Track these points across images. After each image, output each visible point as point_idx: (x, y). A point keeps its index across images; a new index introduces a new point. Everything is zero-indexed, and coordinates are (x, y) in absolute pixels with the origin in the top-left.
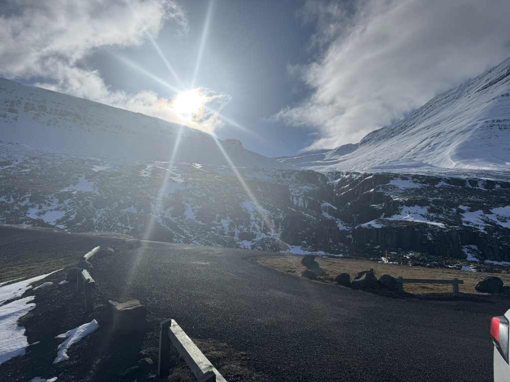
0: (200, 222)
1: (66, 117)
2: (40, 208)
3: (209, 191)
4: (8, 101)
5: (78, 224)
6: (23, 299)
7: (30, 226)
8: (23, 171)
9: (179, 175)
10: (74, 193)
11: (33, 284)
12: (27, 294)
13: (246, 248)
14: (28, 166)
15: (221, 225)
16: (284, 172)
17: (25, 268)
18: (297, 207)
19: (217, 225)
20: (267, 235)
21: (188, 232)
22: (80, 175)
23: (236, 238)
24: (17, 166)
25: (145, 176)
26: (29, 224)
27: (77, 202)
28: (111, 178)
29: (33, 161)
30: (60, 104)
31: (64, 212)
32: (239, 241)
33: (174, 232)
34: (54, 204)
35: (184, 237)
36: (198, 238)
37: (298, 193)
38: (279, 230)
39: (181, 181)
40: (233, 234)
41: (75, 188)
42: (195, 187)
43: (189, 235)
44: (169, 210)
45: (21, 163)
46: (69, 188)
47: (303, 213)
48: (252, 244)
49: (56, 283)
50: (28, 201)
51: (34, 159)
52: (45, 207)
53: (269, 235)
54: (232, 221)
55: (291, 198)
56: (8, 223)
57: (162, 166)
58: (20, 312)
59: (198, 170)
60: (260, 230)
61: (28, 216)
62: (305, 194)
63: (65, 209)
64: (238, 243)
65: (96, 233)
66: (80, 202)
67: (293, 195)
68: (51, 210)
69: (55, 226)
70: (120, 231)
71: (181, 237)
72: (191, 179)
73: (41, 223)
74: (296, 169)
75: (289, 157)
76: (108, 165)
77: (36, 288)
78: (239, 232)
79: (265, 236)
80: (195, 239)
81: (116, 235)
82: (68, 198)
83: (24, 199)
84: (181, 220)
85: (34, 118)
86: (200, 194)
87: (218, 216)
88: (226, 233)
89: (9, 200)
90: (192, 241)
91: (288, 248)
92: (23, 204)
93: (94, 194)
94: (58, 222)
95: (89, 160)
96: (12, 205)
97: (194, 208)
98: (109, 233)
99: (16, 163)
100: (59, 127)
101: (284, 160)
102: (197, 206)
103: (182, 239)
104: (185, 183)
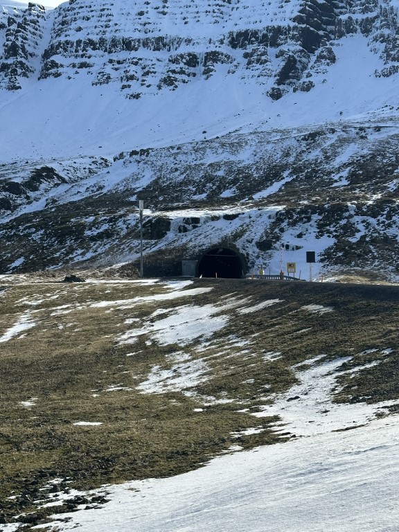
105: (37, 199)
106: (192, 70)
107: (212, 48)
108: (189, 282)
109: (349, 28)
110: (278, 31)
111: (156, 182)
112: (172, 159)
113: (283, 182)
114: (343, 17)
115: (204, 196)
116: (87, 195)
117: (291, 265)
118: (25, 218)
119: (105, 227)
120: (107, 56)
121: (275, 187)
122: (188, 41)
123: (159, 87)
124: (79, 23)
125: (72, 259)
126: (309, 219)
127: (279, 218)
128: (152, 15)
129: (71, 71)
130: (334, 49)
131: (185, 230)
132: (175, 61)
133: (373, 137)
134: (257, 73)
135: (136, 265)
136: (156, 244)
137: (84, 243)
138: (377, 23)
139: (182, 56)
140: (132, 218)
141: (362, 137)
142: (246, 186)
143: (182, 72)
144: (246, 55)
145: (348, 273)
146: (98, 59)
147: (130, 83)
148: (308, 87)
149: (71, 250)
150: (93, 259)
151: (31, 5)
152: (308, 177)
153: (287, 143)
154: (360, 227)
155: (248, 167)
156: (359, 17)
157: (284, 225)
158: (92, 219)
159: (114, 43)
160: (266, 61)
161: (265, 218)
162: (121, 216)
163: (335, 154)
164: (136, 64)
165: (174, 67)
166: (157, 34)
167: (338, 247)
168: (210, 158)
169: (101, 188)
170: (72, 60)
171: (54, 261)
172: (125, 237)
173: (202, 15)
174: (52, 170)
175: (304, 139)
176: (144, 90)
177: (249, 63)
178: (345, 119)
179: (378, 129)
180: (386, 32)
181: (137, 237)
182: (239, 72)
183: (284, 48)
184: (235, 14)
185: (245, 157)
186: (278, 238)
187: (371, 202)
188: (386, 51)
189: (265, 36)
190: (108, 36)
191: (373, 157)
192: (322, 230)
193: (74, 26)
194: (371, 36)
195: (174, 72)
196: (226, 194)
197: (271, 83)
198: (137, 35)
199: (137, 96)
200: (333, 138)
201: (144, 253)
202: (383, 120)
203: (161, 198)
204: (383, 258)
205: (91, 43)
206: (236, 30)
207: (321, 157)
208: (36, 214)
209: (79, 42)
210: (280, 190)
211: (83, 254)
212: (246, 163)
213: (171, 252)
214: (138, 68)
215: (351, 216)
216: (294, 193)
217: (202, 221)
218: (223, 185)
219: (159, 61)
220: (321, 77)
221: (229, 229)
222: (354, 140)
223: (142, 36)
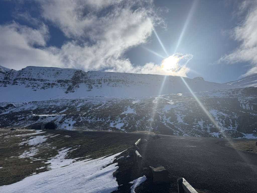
0: (186, 124)
1: (119, 82)
2: (114, 122)
3: (189, 107)
4: (98, 80)
5: (129, 128)
6: (114, 164)
7: (111, 130)
8: (106, 107)
9: (171, 101)
10: (126, 114)
11: (117, 157)
12: (115, 162)
13: (216, 136)
14: (108, 105)
15: (198, 124)
16: (233, 90)
17: (112, 149)
18: (245, 110)
19: (196, 125)
20: (228, 128)
21: (180, 129)
22: (128, 106)
23: (208, 131)
24: (104, 105)
25: (155, 103)
26: (111, 129)
27: (128, 118)
28: (140, 106)
29: (109, 103)
30: (116, 77)
31: (123, 123)
32: (210, 133)
33: (173, 130)
34: (119, 120)
35: (179, 132)
36: (186, 132)
37: (245, 102)
38: (235, 125)
39: (172, 103)
40: (206, 129)
41: (126, 112)
42: (181, 105)
43: (181, 131)
44: (169, 118)
45: (105, 104)
46: (124, 112)
47: (251, 113)
48: (219, 134)
49: (125, 157)
50: (109, 120)
51: (109, 102)
52: (116, 122)
53: (230, 128)
54: (204, 122)
55: (241, 105)
56: (104, 130)
57: (162, 97)
58: (113, 170)
59: (181, 97)
60: (223, 125)
61: (110, 126)
62: (250, 101)
63: (124, 122)
64: (210, 134)
65: (138, 132)
66: (129, 118)
67: (242, 104)
68: (118, 123)
69: (121, 130)
70: (147, 130)
71: (177, 132)
72: (177, 102)
73: (115, 129)
74: (241, 88)
75: (235, 81)
76: (138, 100)
77: (118, 159)
78: (210, 128)
79: (227, 129)
80: (185, 133)
81: (146, 132)
82: (124, 117)
83: (108, 119)
84: (176, 123)
85: (108, 85)
86: (183, 109)
87: (196, 119)
88: (202, 129)
89: (103, 120)
90: (184, 134)
91: (244, 135)
92: (108, 121)
93: (134, 114)
94: (122, 128)
95: (130, 99)
96: (104, 122)
97: (182, 116)
98: (143, 131)
99: (103, 104)
100: (117, 87)
101: (232, 83)
102: (183, 115)
103: (178, 133)
104: (175, 104)
105: (7, 111)
106: (49, 86)
107: (54, 82)
108: (42, 130)
109: (82, 82)
110: (68, 81)
111: (38, 108)
112: (42, 104)
113: (66, 109)
114: (81, 80)
115: (48, 112)
116: (20, 110)
117: (65, 127)
118: (4, 115)
119: (23, 118)
120: (29, 82)
121: (64, 111)
122: (48, 80)
123: (41, 89)
124: (23, 74)
125: (13, 125)
126: (71, 117)
127: (64, 117)
128: (41, 75)
129: (20, 84)
130: (79, 85)
131: (43, 119)
132: (45, 84)
133: (85, 102)
134: (63, 88)
135: (30, 126)
136: (35, 122)
137: (17, 121)
138: (87, 82)
139: (47, 83)
140: (30, 116)
141: (83, 102)
142: (58, 110)
143: (46, 86)
144: (61, 84)
145: (78, 128)
146: (27, 82)
147: (34, 87)
148: (73, 92)
149: (14, 123)
150: (19, 125)
151: (12, 69)
152: (72, 109)
153: (68, 102)
154: (82, 119)
155: (59, 106)
156: (84, 80)
157: (65, 118)
158: (20, 116)
159: (31, 79)
160: (65, 86)
161: (61, 117)
162: (27, 115)
163: (78, 105)
164: (36, 84)
165: (45, 85)
166: (41, 78)
167: (76, 123)
168: (51, 104)
169: (24, 109)
170: (21, 82)
171: (9, 125)
172: (28, 120)
173: (52, 76)
174: (12, 105)
175: (72, 101)
176: (37, 89)
177: (61, 86)
178: (80, 98)
179: (86, 100)
180: (89, 83)
181: (31, 120)
182: (59, 87)
183: (69, 84)
184: (59, 76)
185: (59, 104)
186: (64, 121)
187: (84, 114)
188: (89, 87)
189: (65, 81)
190: (30, 78)
191: (85, 106)
192: (73, 120)
193: (22, 75)
194: (86, 84)
195: (45, 86)
196: (54, 111)
197: (66, 90)
198: (37, 78)
199: (36, 90)
200: (77, 102)
201: (32, 124)
202: (87, 99)
203: (38, 112)
204: (86, 125)
205: (26, 79)
206: (59, 79)
207: (75, 105)
208: (6, 114)
209: (23, 78)
210: (65, 111)
211: (17, 124)
212: (59, 105)
213: (39, 123)
214: (37, 85)
215: (80, 117)
216: (68, 112)
217: (47, 117)
218: (53, 109)
219: (42, 84)
220: (76, 90)
221: (53, 119)
222: (82, 102)
223: (38, 78)
